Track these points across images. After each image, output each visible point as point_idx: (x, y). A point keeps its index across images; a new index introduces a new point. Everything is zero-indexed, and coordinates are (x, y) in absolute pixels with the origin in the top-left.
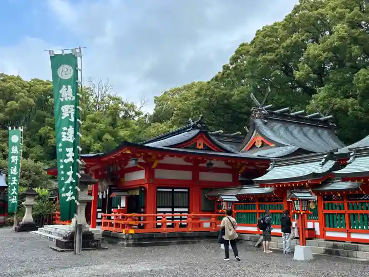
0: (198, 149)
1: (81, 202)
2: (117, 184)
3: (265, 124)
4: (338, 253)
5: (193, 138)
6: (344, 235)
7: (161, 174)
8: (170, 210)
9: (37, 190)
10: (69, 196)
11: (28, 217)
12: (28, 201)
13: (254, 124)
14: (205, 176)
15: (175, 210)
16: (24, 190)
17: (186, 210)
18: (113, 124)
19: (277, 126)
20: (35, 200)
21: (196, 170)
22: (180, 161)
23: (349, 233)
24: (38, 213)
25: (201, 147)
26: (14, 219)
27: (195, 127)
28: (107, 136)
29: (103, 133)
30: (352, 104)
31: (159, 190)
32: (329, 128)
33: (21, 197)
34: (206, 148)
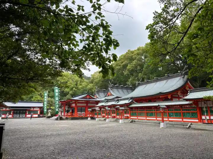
1: (59, 111)
2: (70, 106)
3: (111, 89)
5: (86, 96)
7: (78, 105)
8: (80, 112)
9: (52, 107)
10: (57, 110)
11: (49, 115)
12: (50, 111)
13: (109, 90)
15: (82, 112)
16: (48, 107)
18: (76, 85)
19: (115, 90)
20: (51, 110)
21: (87, 103)
24: (52, 114)
25: (88, 98)
26: (46, 115)
27: (87, 94)
28: (74, 89)
29: (73, 88)
31: (78, 108)
33: (48, 109)
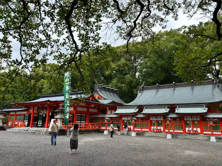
0: (90, 101)
3: (100, 91)
4: (140, 134)
5: (89, 97)
6: (140, 130)
7: (79, 109)
8: (80, 122)
12: (1, 116)
13: (96, 90)
14: (91, 110)
15: (82, 122)
17: (84, 122)
21: (88, 108)
22: (84, 105)
23: (141, 129)
25: (91, 100)
30: (124, 86)
31: (78, 115)
32: (117, 93)
34: (92, 100)
